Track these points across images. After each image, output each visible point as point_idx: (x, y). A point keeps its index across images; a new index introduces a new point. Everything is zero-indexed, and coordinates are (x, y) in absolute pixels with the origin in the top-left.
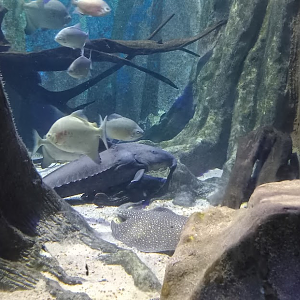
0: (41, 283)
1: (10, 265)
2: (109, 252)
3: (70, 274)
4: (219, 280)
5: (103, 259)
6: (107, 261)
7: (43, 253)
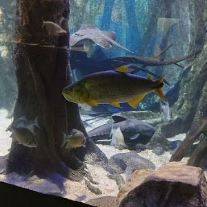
0: (83, 181)
1: (73, 172)
2: (112, 173)
3: (94, 180)
4: (131, 196)
5: (109, 176)
6: (110, 177)
7: (85, 169)
